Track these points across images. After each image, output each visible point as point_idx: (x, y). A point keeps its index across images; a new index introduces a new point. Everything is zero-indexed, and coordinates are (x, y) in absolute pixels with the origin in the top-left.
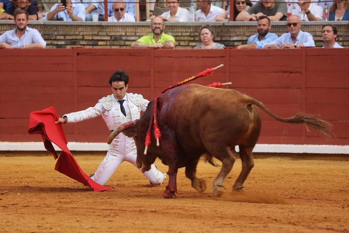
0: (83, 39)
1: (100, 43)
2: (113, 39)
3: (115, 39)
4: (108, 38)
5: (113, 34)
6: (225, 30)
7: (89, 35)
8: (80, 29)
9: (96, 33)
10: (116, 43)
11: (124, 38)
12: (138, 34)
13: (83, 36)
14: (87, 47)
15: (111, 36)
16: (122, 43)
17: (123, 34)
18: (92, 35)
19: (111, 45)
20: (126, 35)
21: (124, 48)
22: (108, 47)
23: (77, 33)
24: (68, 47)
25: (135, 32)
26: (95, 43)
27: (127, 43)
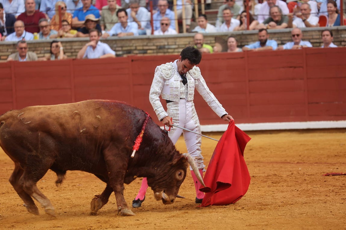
0: (136, 49)
1: (149, 51)
2: (159, 47)
3: (160, 48)
4: (154, 48)
5: (158, 44)
6: (243, 37)
7: (140, 46)
8: (133, 42)
9: (145, 44)
10: (161, 51)
11: (167, 47)
12: (177, 43)
13: (136, 47)
14: (139, 55)
15: (157, 46)
16: (166, 50)
17: (166, 43)
18: (143, 46)
19: (157, 53)
20: (168, 45)
21: (167, 54)
22: (155, 54)
23: (131, 45)
24: (125, 56)
25: (175, 42)
26: (145, 51)
27: (170, 50)
